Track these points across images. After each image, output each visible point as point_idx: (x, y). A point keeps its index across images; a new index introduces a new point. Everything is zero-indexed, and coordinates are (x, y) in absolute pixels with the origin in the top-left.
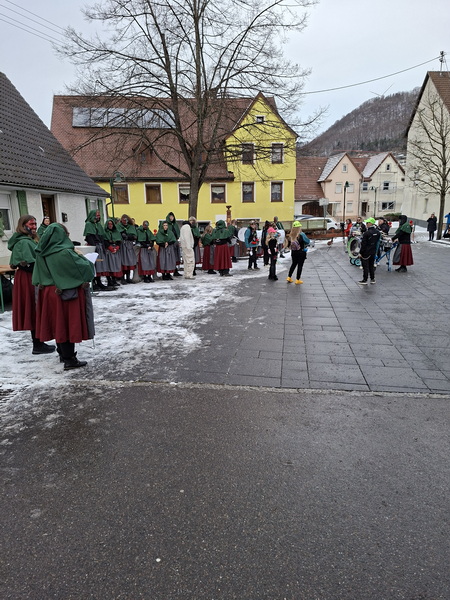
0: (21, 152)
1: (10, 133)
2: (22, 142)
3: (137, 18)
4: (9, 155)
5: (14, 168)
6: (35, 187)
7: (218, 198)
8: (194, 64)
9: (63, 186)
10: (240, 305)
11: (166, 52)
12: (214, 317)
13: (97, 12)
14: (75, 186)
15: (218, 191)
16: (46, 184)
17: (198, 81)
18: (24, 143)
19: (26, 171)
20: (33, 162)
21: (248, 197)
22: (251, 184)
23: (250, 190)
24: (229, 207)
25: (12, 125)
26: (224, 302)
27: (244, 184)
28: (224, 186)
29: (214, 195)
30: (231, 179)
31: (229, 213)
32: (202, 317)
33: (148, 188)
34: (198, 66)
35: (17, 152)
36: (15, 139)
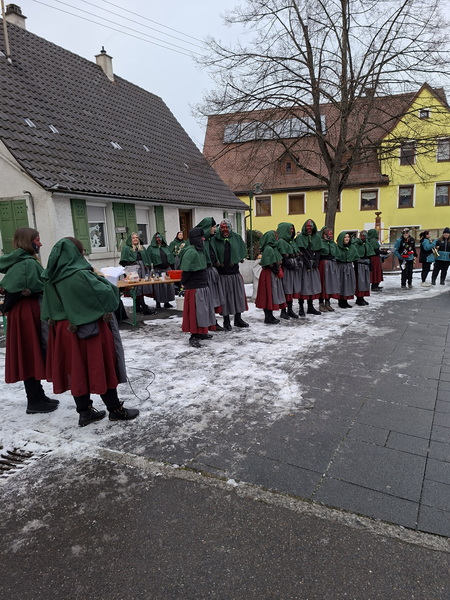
0: (164, 169)
1: (157, 152)
2: (167, 159)
3: (278, 14)
4: (152, 172)
5: (153, 184)
6: (172, 202)
7: (369, 204)
8: (340, 54)
9: (200, 200)
10: (375, 340)
11: (308, 45)
12: (333, 358)
13: (237, 16)
14: (214, 199)
15: (369, 197)
16: (184, 199)
17: (344, 71)
18: (169, 160)
19: (166, 187)
20: (176, 178)
21: (406, 201)
22: (411, 187)
23: (409, 194)
24: (378, 214)
25: (161, 144)
26: (353, 334)
27: (401, 187)
28: (376, 191)
29: (364, 202)
30: (385, 182)
31: (378, 221)
32: (317, 356)
33: (291, 198)
34: (344, 55)
35: (161, 169)
36: (161, 158)
